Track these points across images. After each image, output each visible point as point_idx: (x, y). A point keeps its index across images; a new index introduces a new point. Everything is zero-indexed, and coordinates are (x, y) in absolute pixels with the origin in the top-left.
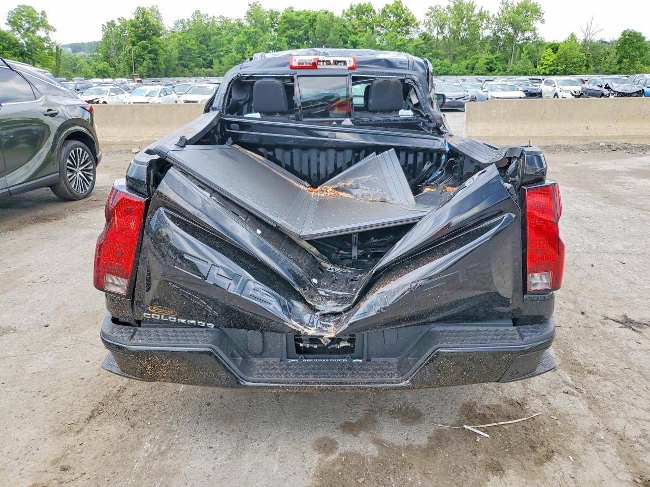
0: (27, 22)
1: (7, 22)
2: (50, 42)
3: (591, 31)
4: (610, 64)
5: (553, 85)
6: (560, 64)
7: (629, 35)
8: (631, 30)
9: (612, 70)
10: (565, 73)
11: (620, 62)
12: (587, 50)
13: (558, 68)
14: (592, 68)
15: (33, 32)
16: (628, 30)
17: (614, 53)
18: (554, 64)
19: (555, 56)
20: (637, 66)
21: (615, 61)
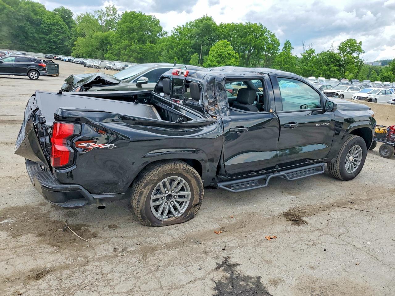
0: (349, 48)
1: (338, 48)
2: (359, 59)
15: (351, 54)
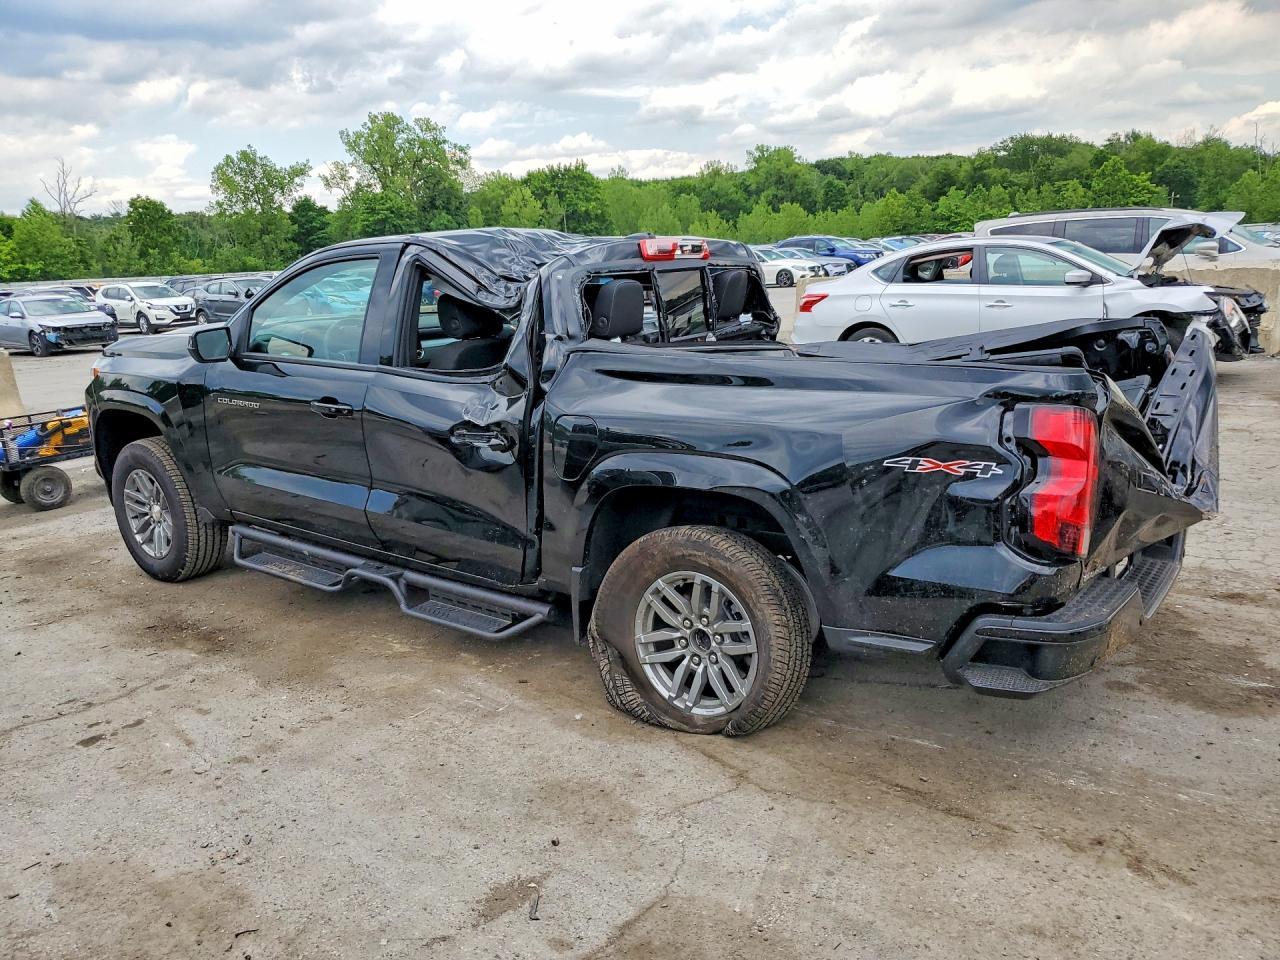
3: (69, 196)
4: (129, 258)
5: (129, 297)
6: (28, 259)
7: (144, 207)
8: (144, 197)
9: (133, 268)
10: (45, 276)
11: (143, 254)
12: (72, 232)
13: (27, 266)
14: (97, 267)
16: (139, 197)
17: (129, 239)
18: (14, 258)
19: (11, 244)
20: (176, 260)
21: (135, 253)
